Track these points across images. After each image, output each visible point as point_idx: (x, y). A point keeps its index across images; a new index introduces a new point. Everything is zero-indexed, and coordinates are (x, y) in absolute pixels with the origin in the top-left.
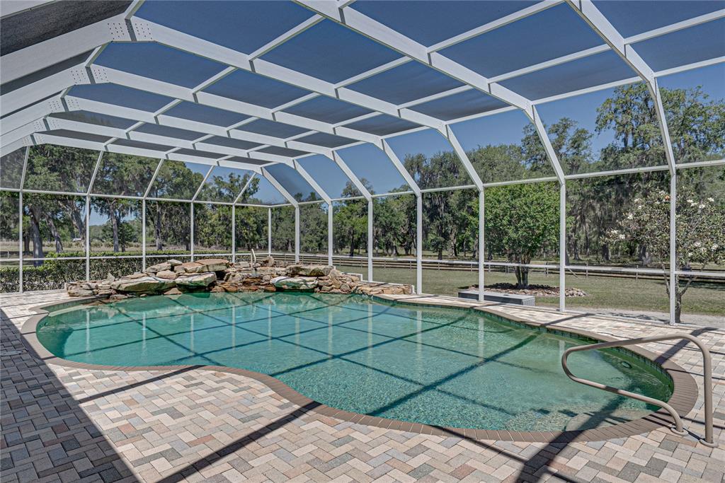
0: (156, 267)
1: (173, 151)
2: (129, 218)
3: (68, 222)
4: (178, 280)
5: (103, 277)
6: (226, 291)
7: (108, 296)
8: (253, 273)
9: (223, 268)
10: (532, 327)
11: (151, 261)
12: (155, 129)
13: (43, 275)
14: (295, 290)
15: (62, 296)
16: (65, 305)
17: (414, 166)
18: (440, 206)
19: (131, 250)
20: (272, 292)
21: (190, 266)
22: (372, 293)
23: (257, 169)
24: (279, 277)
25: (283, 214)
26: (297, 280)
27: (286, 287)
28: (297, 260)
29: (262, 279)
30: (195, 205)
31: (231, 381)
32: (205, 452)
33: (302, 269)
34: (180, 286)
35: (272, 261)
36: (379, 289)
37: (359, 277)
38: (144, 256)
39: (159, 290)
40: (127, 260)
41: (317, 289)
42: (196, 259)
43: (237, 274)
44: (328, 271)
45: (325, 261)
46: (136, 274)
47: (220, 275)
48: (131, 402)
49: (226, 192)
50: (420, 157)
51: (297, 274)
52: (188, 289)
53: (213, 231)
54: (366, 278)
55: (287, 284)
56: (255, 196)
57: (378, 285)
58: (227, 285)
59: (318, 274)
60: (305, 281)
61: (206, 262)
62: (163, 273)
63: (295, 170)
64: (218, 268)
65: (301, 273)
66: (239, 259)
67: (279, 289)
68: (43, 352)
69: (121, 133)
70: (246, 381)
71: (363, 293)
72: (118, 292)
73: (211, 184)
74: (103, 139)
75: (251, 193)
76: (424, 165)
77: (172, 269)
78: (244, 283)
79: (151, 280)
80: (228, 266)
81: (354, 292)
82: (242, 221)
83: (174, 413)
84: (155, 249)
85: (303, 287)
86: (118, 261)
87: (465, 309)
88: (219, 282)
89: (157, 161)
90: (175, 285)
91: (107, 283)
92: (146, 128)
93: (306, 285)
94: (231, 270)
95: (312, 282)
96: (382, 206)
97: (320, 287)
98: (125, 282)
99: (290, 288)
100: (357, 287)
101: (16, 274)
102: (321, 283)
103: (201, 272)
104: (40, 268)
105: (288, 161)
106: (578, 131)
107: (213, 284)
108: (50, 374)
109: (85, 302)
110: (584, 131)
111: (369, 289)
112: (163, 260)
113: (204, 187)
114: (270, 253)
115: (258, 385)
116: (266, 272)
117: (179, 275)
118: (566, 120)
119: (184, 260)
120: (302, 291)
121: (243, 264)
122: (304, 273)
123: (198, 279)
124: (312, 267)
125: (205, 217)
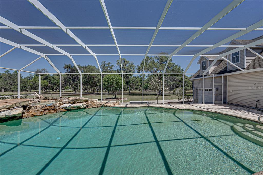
6: (35, 116)
10: (175, 109)
14: (78, 109)
17: (68, 67)
18: (76, 79)
20: (65, 111)
22: (112, 106)
24: (65, 104)
26: (77, 104)
27: (73, 108)
29: (55, 106)
37: (97, 100)
44: (89, 100)
50: (70, 65)
51: (76, 102)
59: (86, 101)
60: (83, 105)
64: (24, 104)
65: (78, 101)
67: (68, 110)
71: (108, 106)
76: (71, 67)
78: (45, 110)
80: (29, 102)
81: (102, 106)
85: (82, 107)
93: (83, 106)
96: (52, 77)
97: (88, 106)
99: (76, 108)
100: (104, 104)
102: (88, 104)
103: (11, 108)
106: (112, 65)
110: (113, 65)
118: (110, 63)
120: (82, 109)
122: (79, 101)
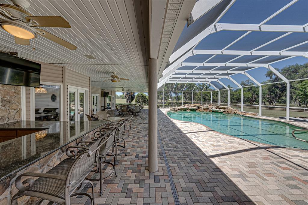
0: (185, 105)
1: (189, 81)
2: (180, 95)
3: (168, 96)
4: (189, 108)
5: (175, 107)
6: (200, 111)
7: (177, 110)
8: (207, 108)
9: (199, 106)
11: (184, 104)
12: (185, 78)
13: (166, 106)
14: (217, 112)
15: (170, 110)
16: (170, 111)
19: (179, 102)
20: (211, 112)
21: (191, 105)
23: (208, 83)
24: (213, 108)
25: (216, 93)
26: (218, 109)
27: (215, 111)
28: (219, 105)
29: (209, 109)
30: (193, 92)
31: (198, 125)
32: (192, 132)
33: (219, 107)
34: (190, 109)
35: (212, 105)
36: (244, 113)
37: (238, 110)
38: (183, 103)
39: (186, 110)
40: (180, 104)
41: (224, 112)
42: (193, 104)
43: (202, 107)
44: (228, 108)
45: (227, 105)
46: (181, 106)
47: (198, 107)
48: (182, 125)
49: (201, 87)
52: (191, 110)
53: (198, 97)
54: (240, 110)
55: (215, 110)
56: (209, 88)
57: (245, 112)
58: (200, 110)
59: (224, 108)
60: (220, 110)
61: (195, 104)
62: (186, 107)
63: (218, 82)
64: (198, 106)
66: (203, 104)
67: (213, 111)
68: (169, 117)
69: (179, 80)
70: (200, 125)
72: (178, 109)
73: (197, 86)
74: (176, 81)
75: (209, 87)
77: (188, 106)
78: (204, 109)
79: (184, 107)
80: (200, 105)
81: (236, 113)
82: (206, 95)
83: (188, 127)
84: (185, 102)
85: (220, 111)
86: (178, 104)
87: (277, 121)
88: (198, 109)
89: (185, 84)
90: (188, 109)
91: (177, 108)
92: (183, 78)
94: (201, 107)
95: (222, 110)
97: (225, 112)
98: (179, 108)
101: (162, 105)
102: (225, 111)
103: (194, 107)
104: (166, 104)
105: (216, 80)
107: (197, 109)
108: (170, 120)
109: (173, 111)
111: (240, 113)
112: (186, 104)
113: (196, 87)
114: (211, 103)
115: (203, 126)
116: (210, 107)
117: (189, 107)
119: (191, 104)
120: (219, 112)
121: (204, 105)
123: (193, 108)
124: (223, 107)
125: (196, 94)
